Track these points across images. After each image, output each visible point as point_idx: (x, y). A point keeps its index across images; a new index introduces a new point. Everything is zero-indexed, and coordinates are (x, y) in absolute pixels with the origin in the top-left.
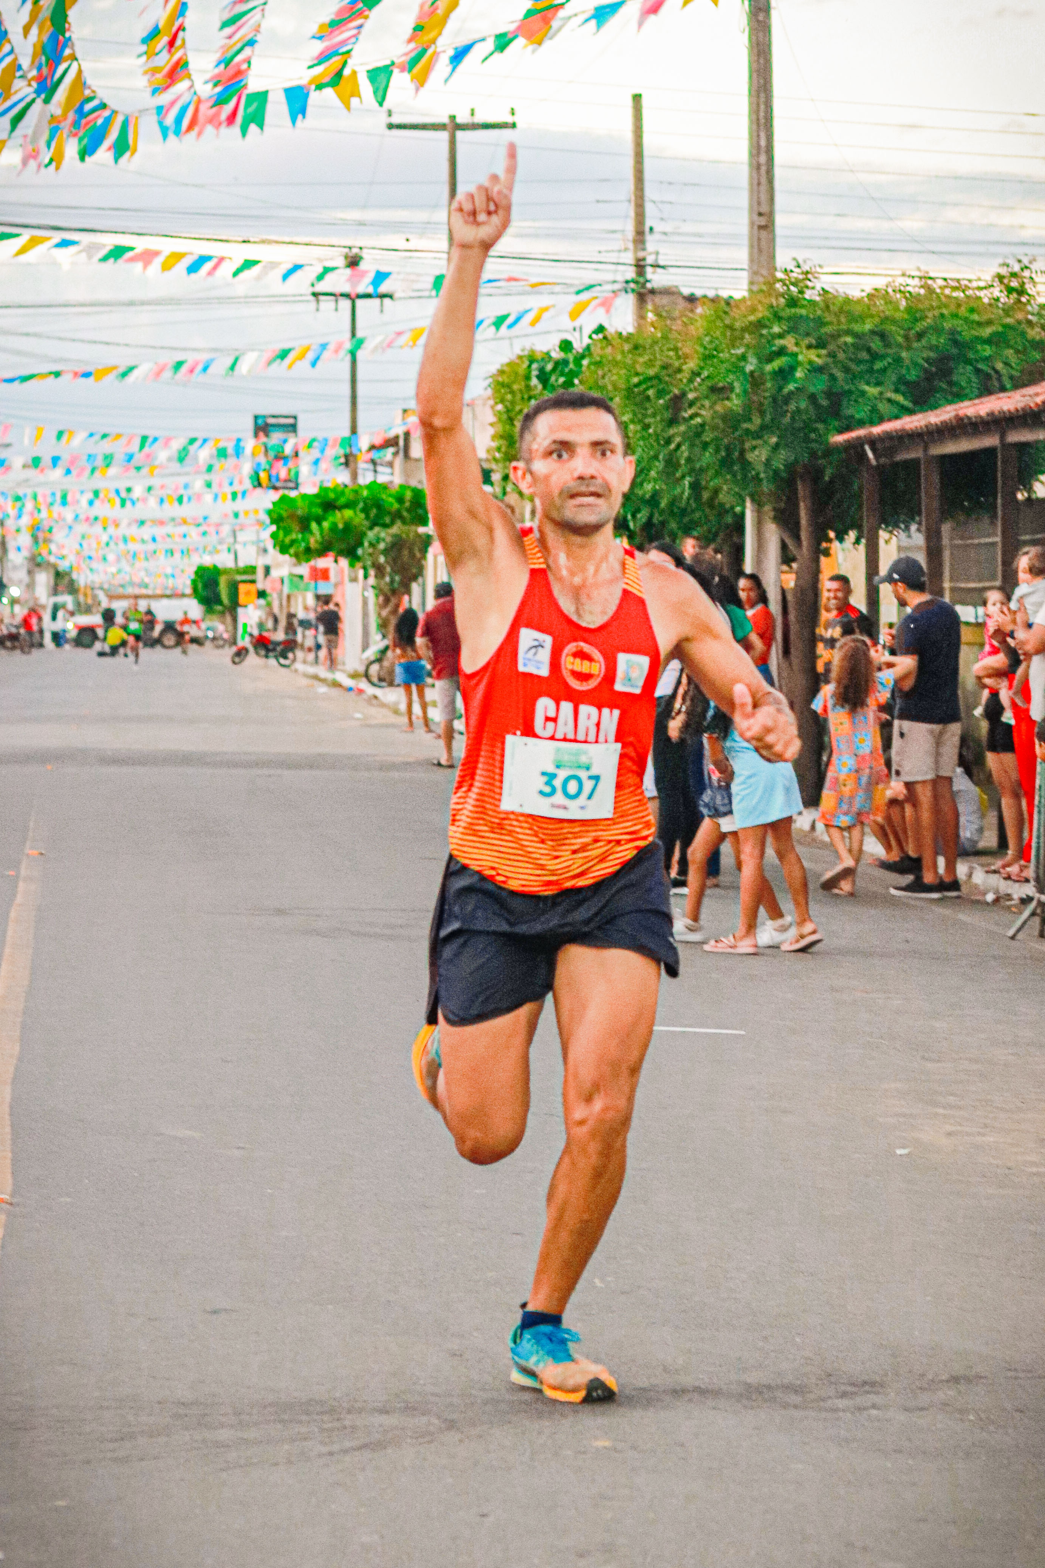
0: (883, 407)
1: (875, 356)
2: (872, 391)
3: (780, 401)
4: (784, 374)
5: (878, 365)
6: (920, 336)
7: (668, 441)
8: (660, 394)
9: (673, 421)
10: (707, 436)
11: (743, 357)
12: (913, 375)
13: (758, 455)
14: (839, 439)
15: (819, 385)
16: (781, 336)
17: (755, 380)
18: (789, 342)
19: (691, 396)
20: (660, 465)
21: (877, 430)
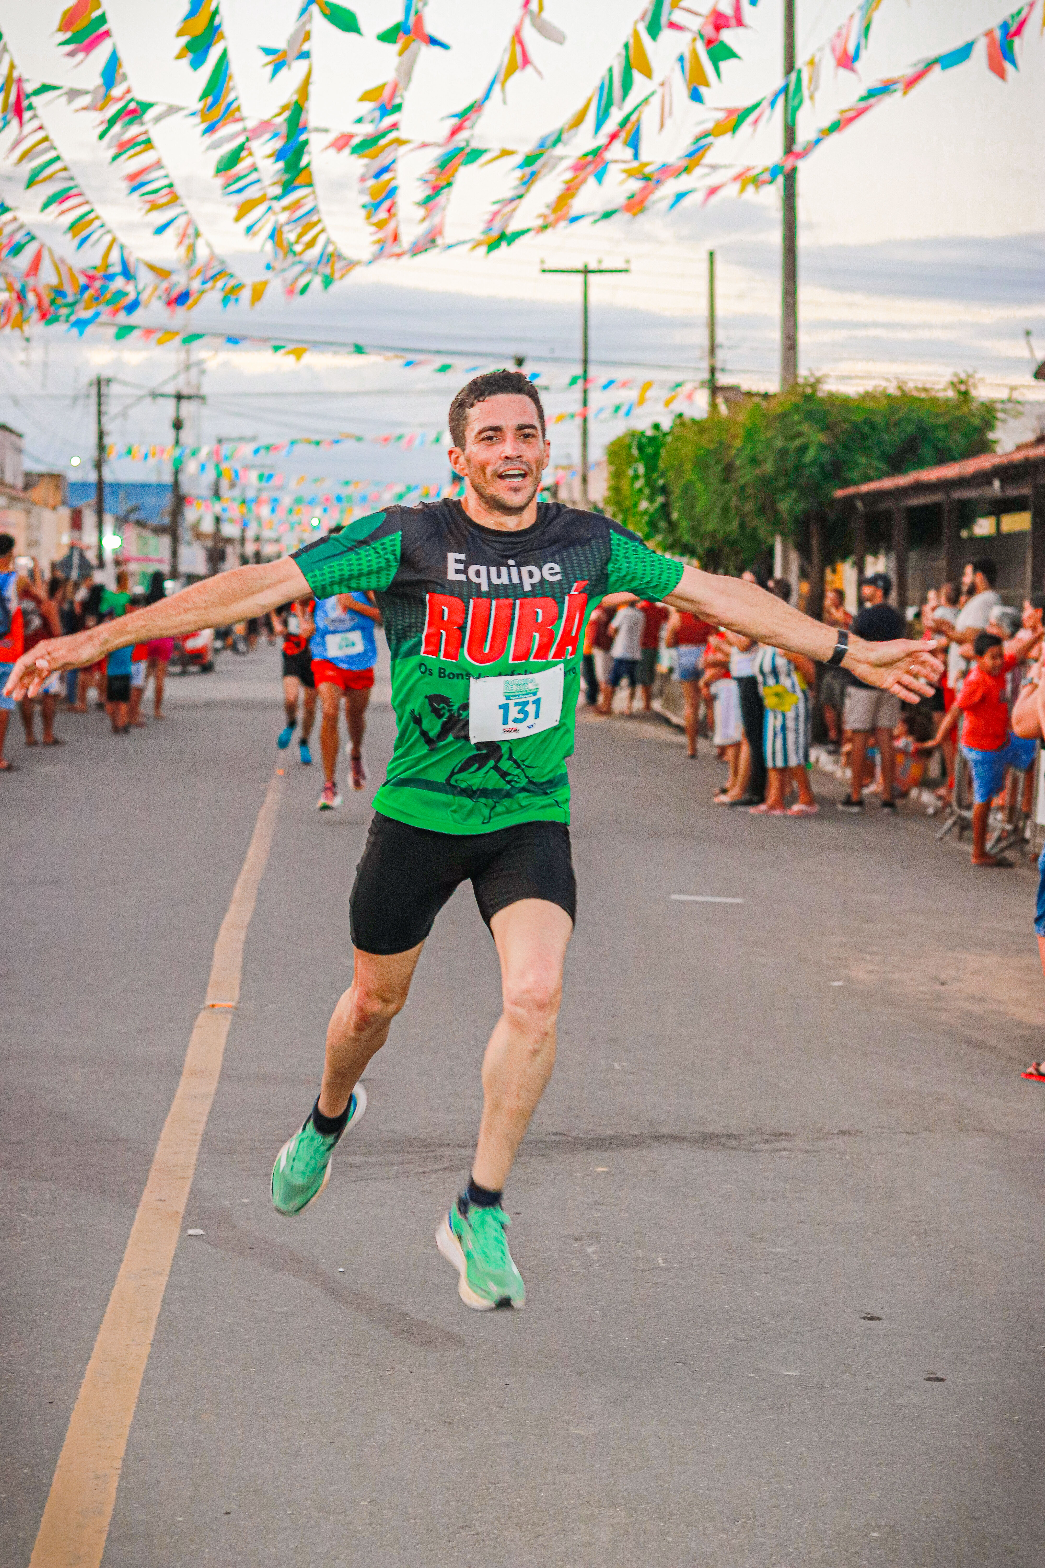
0: (871, 472)
1: (865, 437)
2: (863, 460)
3: (799, 468)
4: (803, 449)
5: (868, 443)
6: (897, 424)
7: (722, 494)
8: (717, 462)
9: (726, 480)
10: (750, 491)
11: (774, 438)
12: (891, 450)
13: (784, 505)
14: (839, 493)
15: (826, 457)
16: (800, 422)
17: (783, 453)
18: (805, 427)
19: (738, 462)
20: (718, 510)
21: (865, 488)
